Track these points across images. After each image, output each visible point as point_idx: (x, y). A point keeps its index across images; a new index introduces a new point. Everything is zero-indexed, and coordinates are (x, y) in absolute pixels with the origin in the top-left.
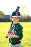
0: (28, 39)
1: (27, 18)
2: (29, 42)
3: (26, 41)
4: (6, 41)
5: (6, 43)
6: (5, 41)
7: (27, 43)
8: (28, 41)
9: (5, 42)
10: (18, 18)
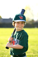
0: (33, 50)
1: (31, 23)
2: (34, 55)
3: (31, 53)
4: (5, 53)
5: (5, 55)
6: (3, 53)
7: (33, 56)
8: (34, 53)
9: (3, 55)
10: (22, 23)
